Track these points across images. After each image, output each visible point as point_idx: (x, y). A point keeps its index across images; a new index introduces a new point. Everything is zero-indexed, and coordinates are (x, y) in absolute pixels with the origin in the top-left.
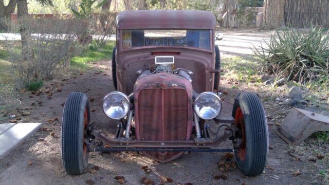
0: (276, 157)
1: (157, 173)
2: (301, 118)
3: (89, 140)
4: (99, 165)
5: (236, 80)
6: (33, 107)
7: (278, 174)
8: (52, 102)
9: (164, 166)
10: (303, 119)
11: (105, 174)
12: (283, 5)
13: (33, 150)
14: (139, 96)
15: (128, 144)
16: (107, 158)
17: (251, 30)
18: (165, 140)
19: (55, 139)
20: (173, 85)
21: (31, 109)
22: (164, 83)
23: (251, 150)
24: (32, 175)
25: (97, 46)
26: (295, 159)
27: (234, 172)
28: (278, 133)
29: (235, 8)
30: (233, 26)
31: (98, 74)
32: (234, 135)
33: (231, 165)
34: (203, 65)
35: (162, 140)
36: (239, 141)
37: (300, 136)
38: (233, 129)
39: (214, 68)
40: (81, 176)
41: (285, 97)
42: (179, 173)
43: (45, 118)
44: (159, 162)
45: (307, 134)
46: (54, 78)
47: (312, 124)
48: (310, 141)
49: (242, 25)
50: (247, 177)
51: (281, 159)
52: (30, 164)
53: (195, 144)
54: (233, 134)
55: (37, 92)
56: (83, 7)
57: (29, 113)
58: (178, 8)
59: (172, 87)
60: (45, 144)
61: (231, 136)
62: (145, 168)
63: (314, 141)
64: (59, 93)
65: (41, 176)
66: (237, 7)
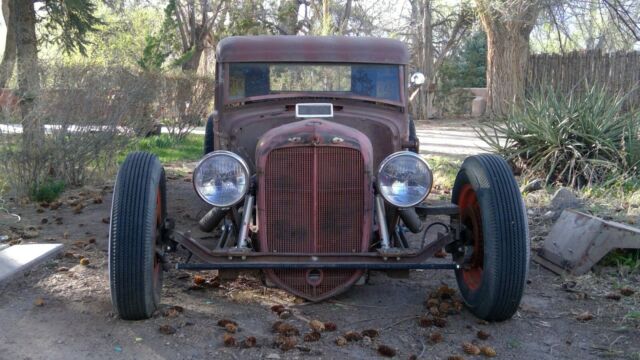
0: (541, 295)
1: (302, 318)
2: (583, 225)
3: (166, 248)
4: (184, 307)
5: (446, 187)
6: (45, 226)
7: (547, 319)
8: (84, 218)
9: (317, 307)
10: (587, 227)
11: (197, 319)
12: (522, 75)
13: (45, 286)
14: (268, 162)
15: (244, 258)
16: (198, 296)
17: (464, 123)
18: (318, 251)
19: (91, 271)
20: (335, 139)
21: (40, 228)
22: (317, 135)
23: (495, 257)
24: (44, 321)
25: (171, 141)
26: (577, 297)
27: (458, 317)
28: (539, 260)
29: (434, 82)
30: (430, 115)
31: (175, 179)
32: (458, 238)
33: (453, 304)
34: (389, 129)
35: (312, 251)
36: (467, 250)
37: (583, 257)
38: (456, 226)
39: (407, 139)
40: (147, 321)
41: (544, 209)
42: (349, 319)
43: (70, 241)
44: (306, 301)
45: (597, 255)
46: (87, 184)
47: (606, 232)
48: (604, 270)
49: (446, 114)
50: (487, 323)
51: (549, 297)
52: (40, 303)
53: (380, 258)
54: (454, 238)
55: (53, 204)
56: (146, 64)
57: (36, 233)
58: (325, 81)
59: (332, 142)
60: (71, 276)
61: (452, 241)
62: (277, 309)
63: (612, 270)
64: (97, 206)
65: (63, 322)
66: (436, 81)
